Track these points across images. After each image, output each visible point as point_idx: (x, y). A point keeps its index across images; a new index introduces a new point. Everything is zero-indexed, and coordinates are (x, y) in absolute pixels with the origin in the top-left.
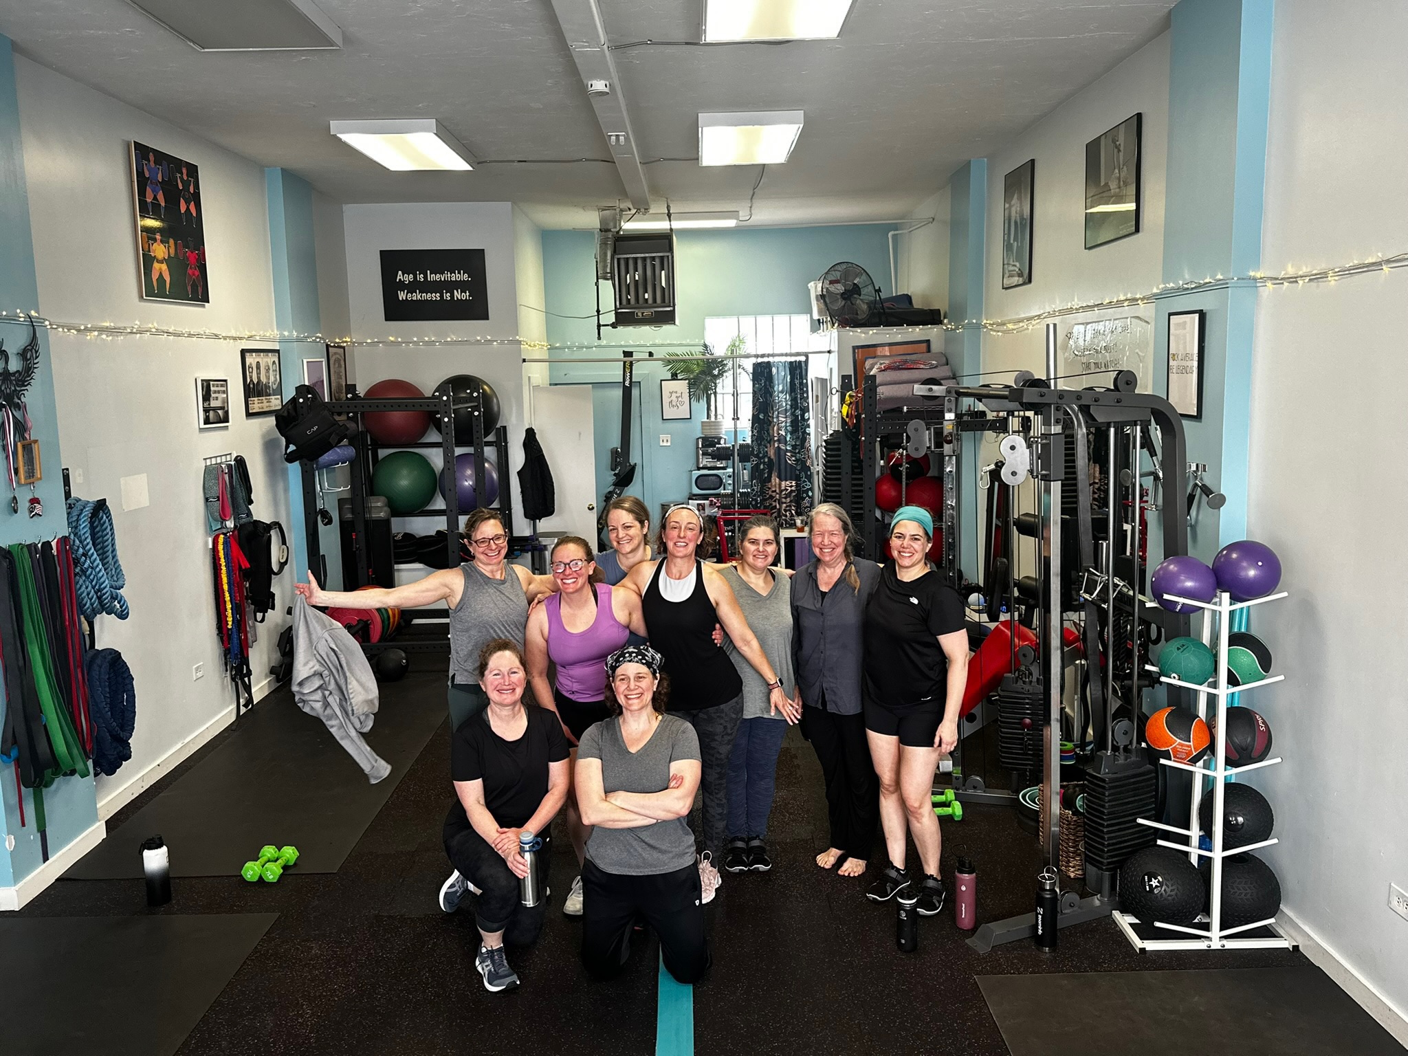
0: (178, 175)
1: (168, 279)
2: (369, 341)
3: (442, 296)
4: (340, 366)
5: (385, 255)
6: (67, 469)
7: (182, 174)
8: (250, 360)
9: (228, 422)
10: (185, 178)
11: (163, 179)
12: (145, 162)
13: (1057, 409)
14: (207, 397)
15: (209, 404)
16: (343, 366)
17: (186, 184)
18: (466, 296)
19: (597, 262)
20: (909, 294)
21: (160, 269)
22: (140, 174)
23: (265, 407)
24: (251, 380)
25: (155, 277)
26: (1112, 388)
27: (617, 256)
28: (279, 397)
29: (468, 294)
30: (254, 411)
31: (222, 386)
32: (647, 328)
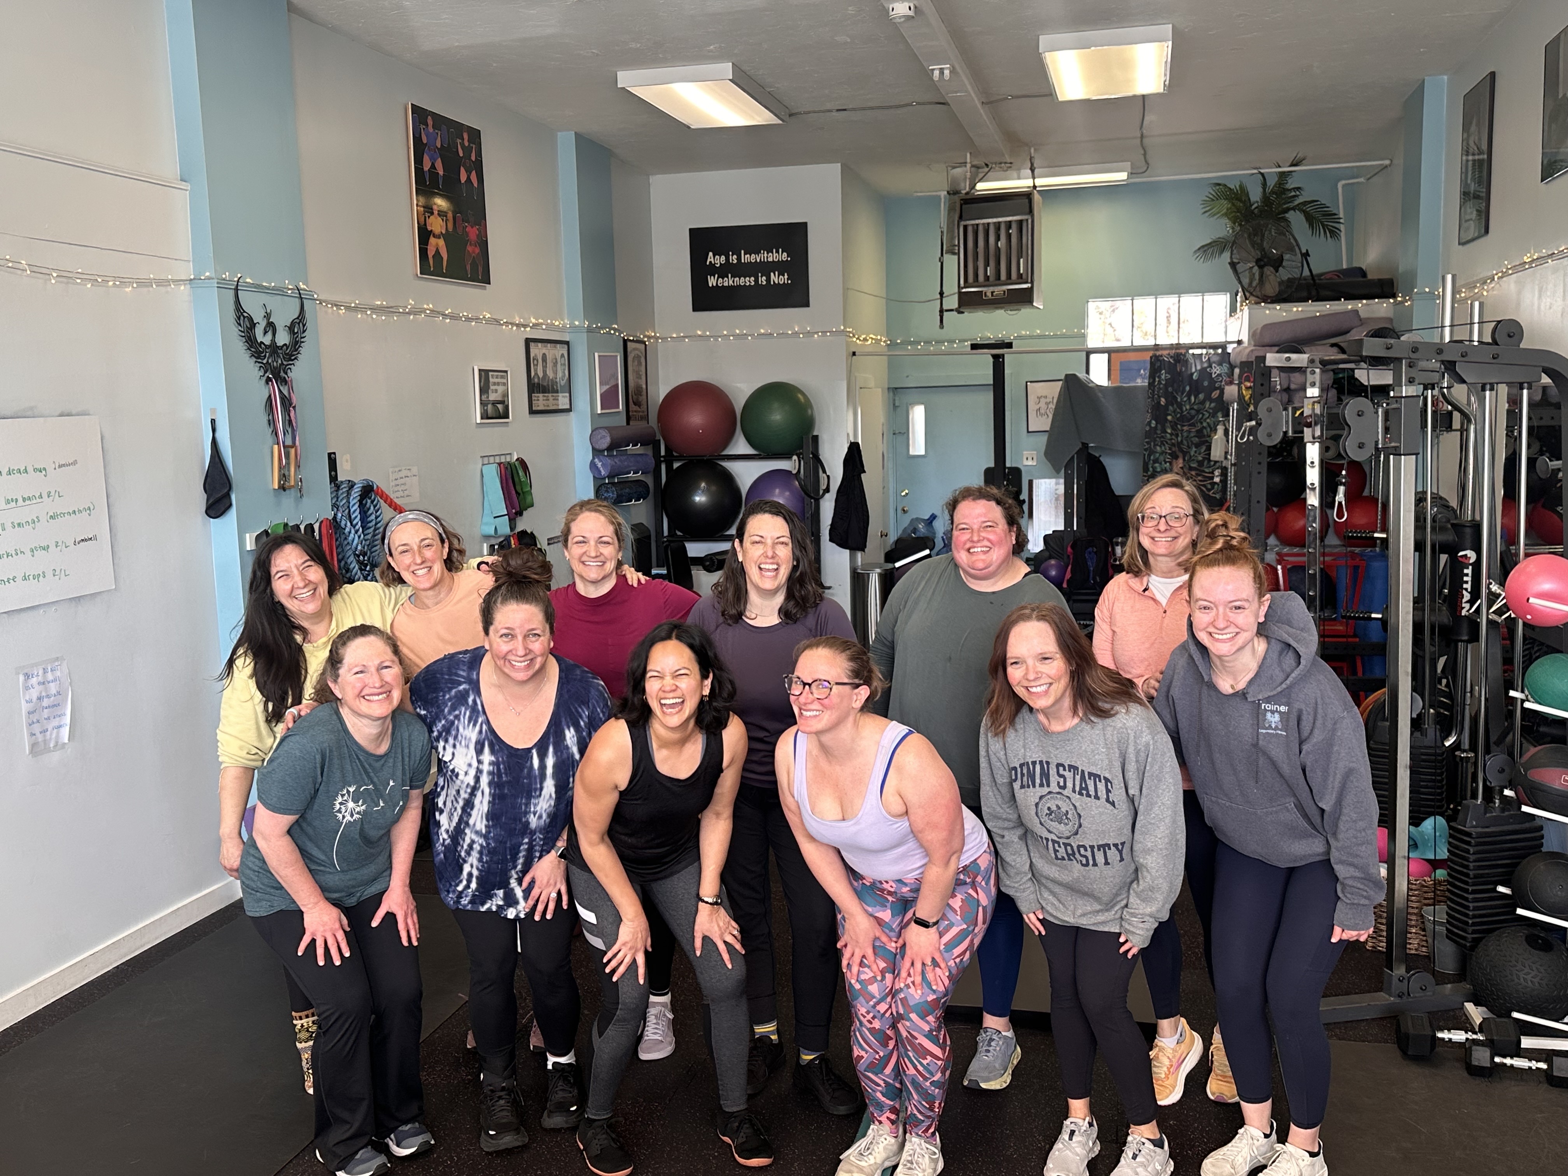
0: (459, 141)
1: (445, 256)
2: (674, 335)
3: (756, 281)
4: (640, 364)
5: (695, 234)
6: (334, 453)
7: (463, 139)
8: (536, 351)
9: (508, 418)
10: (466, 144)
11: (442, 145)
12: (422, 127)
13: (1410, 366)
14: (484, 389)
15: (488, 397)
16: (644, 364)
17: (467, 151)
18: (784, 279)
19: (942, 232)
20: (1364, 268)
21: (437, 244)
22: (417, 139)
23: (550, 405)
24: (536, 374)
25: (431, 253)
26: (1490, 341)
27: (963, 223)
28: (568, 395)
29: (786, 277)
30: (539, 408)
31: (502, 377)
32: (1000, 312)
